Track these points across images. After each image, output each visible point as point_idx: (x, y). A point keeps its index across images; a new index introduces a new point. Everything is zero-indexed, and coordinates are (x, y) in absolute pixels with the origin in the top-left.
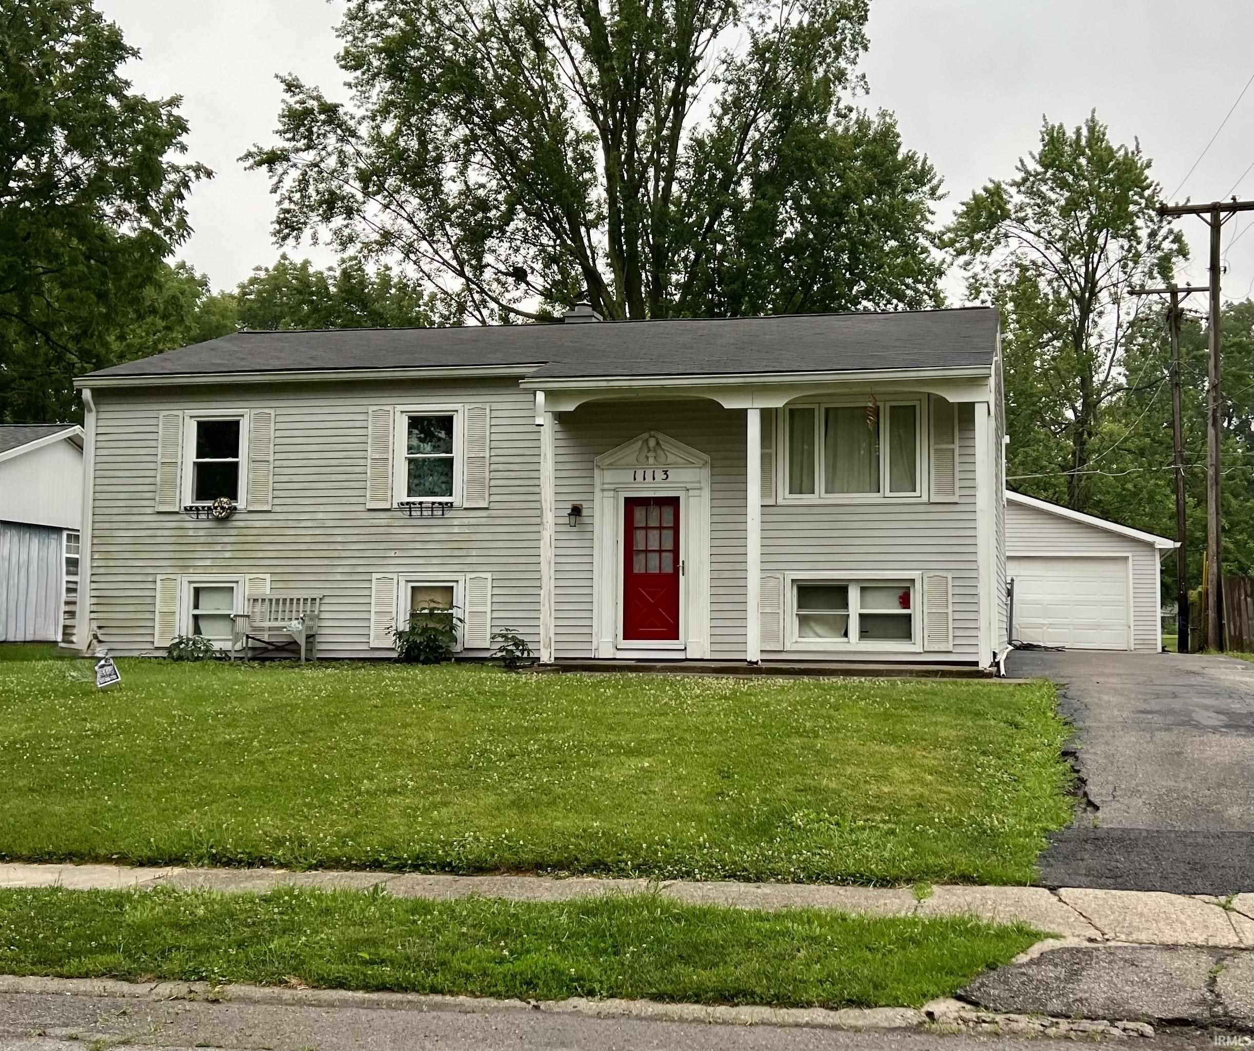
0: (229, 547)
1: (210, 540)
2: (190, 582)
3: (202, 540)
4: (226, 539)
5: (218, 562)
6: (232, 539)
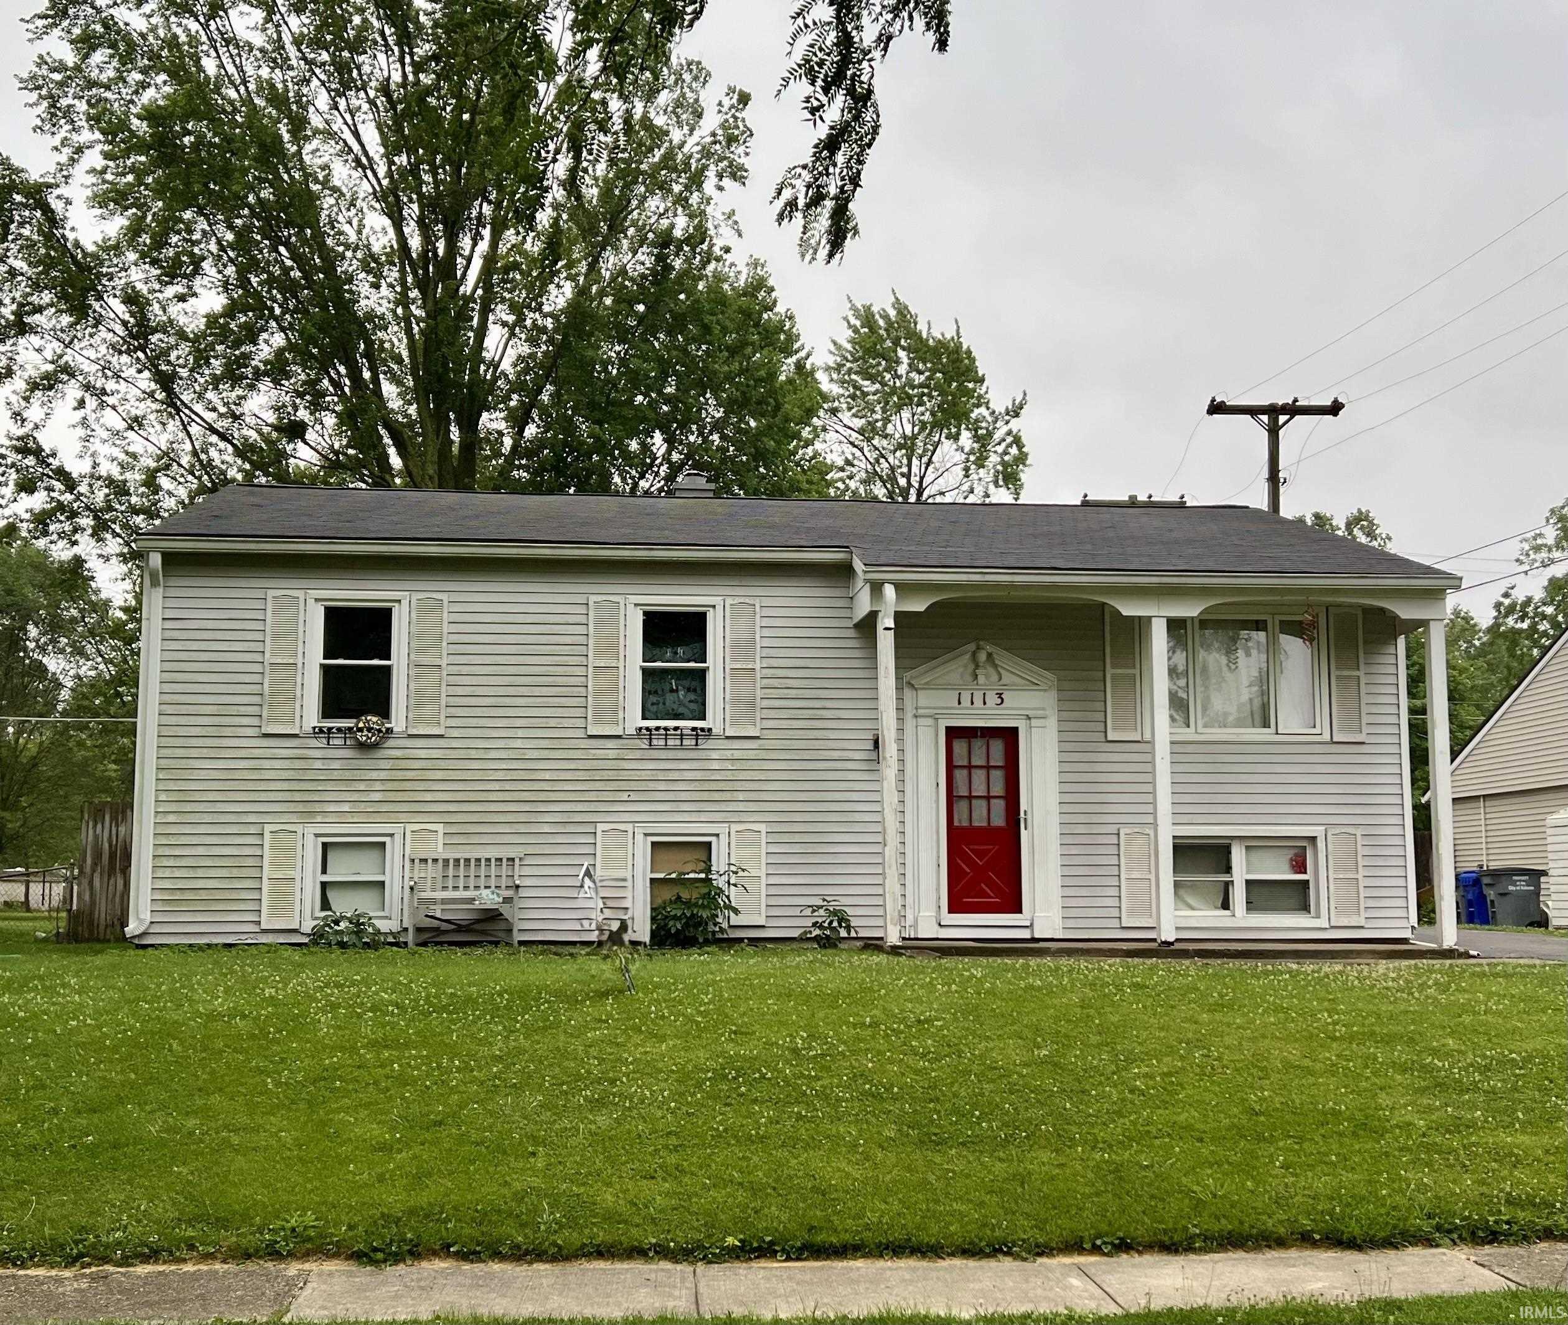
0: (378, 786)
2: (317, 835)
3: (336, 775)
4: (374, 775)
5: (362, 807)
6: (383, 775)
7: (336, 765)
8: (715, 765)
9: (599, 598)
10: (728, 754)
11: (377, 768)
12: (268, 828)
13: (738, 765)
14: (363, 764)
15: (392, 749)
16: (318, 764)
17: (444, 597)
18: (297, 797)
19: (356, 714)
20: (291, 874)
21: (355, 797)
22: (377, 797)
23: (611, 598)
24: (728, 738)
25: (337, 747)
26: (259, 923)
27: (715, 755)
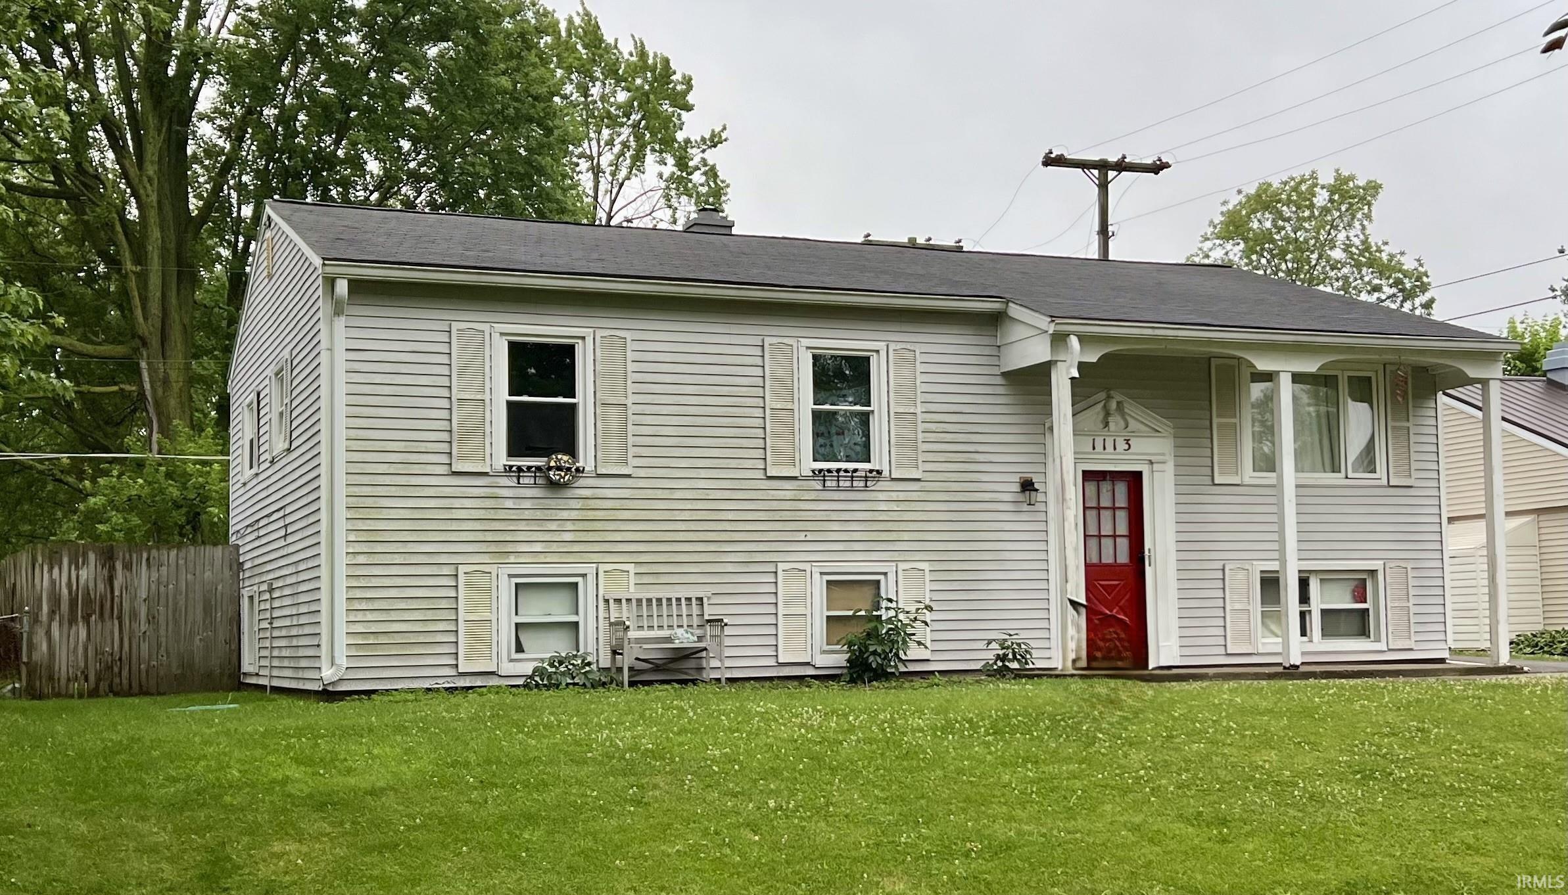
0: (569, 526)
1: (539, 515)
2: (510, 576)
3: (527, 515)
4: (565, 515)
5: (554, 547)
6: (574, 515)
7: (527, 504)
8: (883, 507)
9: (775, 340)
10: (894, 496)
11: (568, 507)
12: (462, 569)
13: (903, 506)
14: (552, 503)
15: (584, 488)
16: (509, 504)
17: (628, 335)
18: (490, 537)
19: (546, 452)
20: (486, 615)
21: (547, 537)
22: (568, 537)
23: (786, 340)
24: (893, 480)
25: (527, 486)
26: (457, 666)
27: (881, 496)
